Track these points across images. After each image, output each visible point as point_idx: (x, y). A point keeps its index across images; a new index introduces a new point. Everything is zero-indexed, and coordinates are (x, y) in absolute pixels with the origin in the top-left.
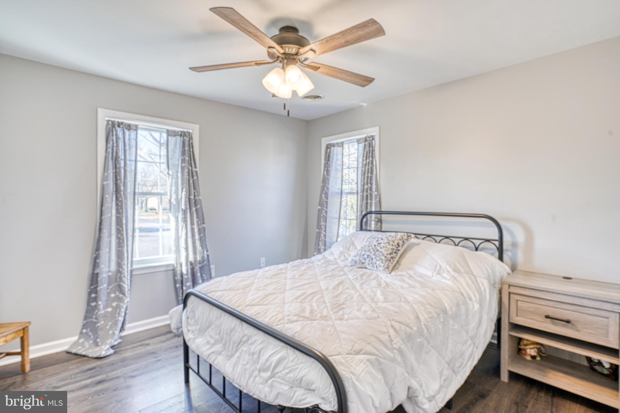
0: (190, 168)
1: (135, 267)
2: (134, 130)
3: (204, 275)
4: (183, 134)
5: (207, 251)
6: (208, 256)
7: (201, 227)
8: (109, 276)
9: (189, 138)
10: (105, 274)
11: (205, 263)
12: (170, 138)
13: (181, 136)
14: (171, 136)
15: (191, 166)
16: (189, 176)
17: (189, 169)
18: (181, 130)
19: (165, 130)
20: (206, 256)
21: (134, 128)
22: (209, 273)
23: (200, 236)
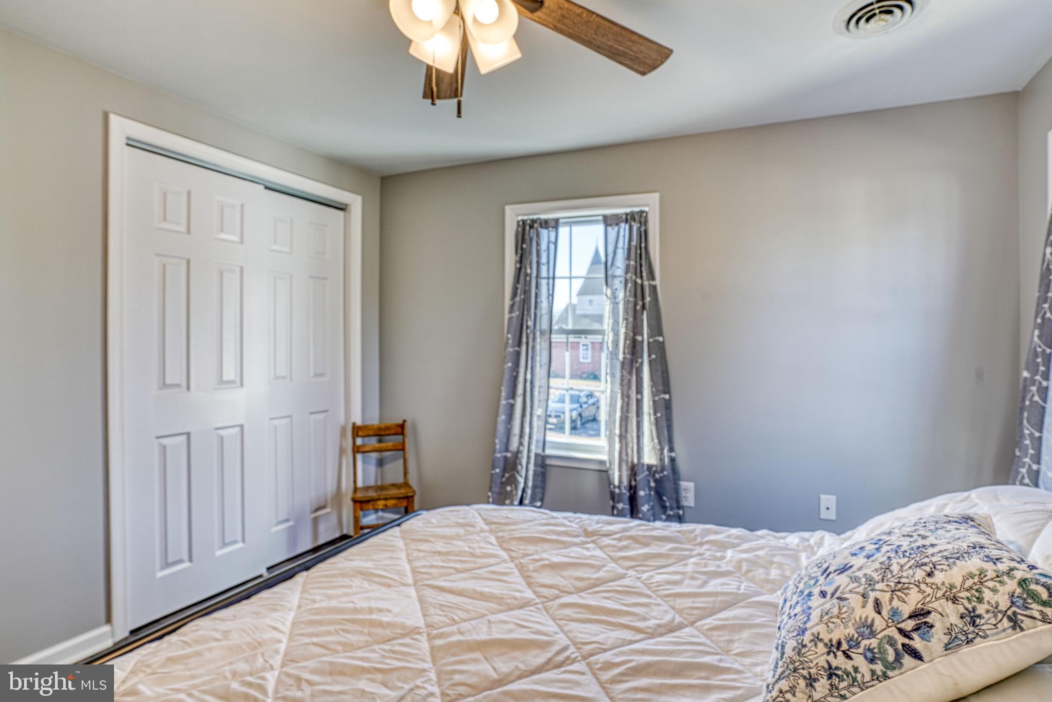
0: (639, 281)
1: (548, 452)
2: (553, 227)
3: (665, 498)
4: (630, 218)
5: (671, 450)
6: (673, 460)
7: (656, 398)
8: (506, 458)
9: (640, 223)
10: (499, 452)
11: (665, 473)
12: (609, 229)
13: (626, 221)
14: (611, 225)
15: (642, 277)
16: (635, 296)
17: (636, 283)
18: (628, 210)
19: (601, 218)
20: (666, 460)
21: (553, 224)
22: (674, 496)
23: (655, 417)
